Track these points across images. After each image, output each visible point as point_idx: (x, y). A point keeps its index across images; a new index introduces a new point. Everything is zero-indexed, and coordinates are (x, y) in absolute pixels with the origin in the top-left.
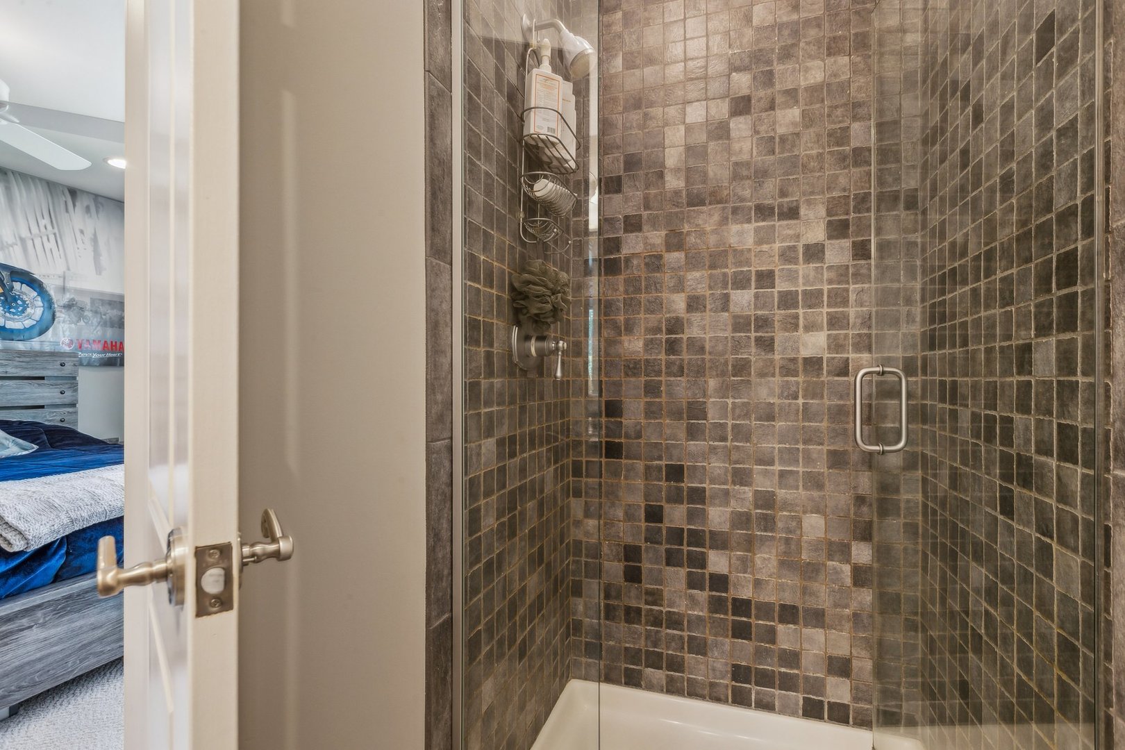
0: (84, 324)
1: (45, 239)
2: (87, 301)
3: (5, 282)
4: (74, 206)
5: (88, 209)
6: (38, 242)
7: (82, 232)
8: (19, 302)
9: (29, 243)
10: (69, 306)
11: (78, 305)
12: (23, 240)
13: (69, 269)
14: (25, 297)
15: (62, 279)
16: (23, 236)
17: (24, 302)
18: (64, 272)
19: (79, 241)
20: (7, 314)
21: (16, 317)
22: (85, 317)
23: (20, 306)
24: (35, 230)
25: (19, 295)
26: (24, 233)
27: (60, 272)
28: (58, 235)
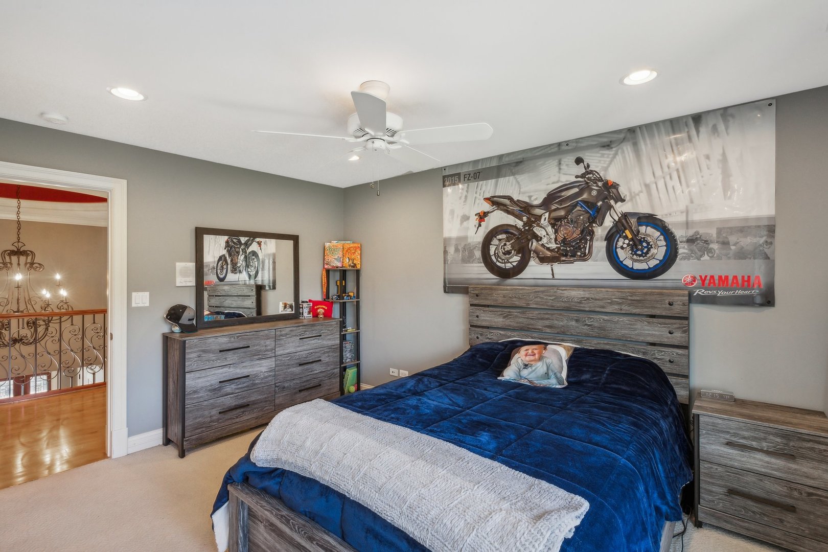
0: (708, 258)
1: (668, 178)
2: (713, 232)
3: (633, 228)
4: (698, 132)
5: (715, 129)
6: (661, 184)
7: (708, 157)
8: (644, 244)
9: (653, 187)
10: (691, 241)
11: (702, 238)
12: (647, 186)
13: (692, 202)
14: (649, 239)
15: (685, 214)
16: (648, 182)
17: (648, 243)
18: (687, 207)
19: (704, 167)
20: (635, 257)
21: (641, 258)
22: (710, 251)
23: (645, 247)
24: (659, 173)
25: (644, 238)
26: (649, 179)
27: (682, 207)
28: (681, 170)
